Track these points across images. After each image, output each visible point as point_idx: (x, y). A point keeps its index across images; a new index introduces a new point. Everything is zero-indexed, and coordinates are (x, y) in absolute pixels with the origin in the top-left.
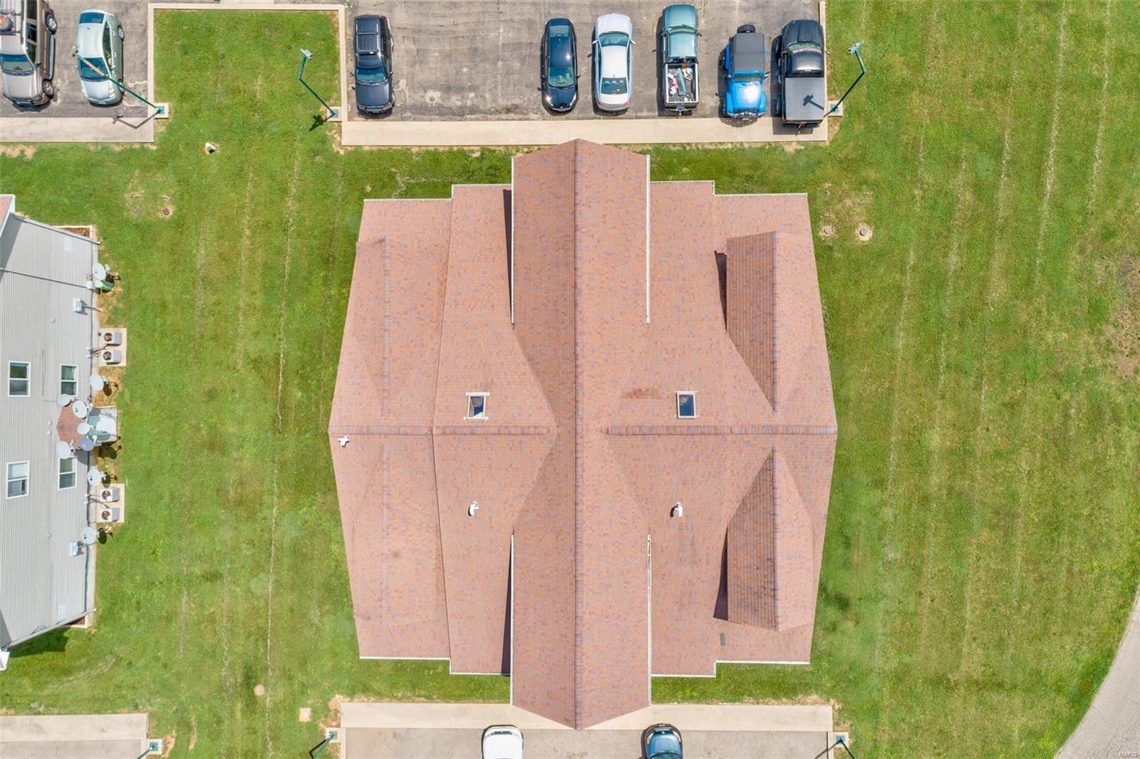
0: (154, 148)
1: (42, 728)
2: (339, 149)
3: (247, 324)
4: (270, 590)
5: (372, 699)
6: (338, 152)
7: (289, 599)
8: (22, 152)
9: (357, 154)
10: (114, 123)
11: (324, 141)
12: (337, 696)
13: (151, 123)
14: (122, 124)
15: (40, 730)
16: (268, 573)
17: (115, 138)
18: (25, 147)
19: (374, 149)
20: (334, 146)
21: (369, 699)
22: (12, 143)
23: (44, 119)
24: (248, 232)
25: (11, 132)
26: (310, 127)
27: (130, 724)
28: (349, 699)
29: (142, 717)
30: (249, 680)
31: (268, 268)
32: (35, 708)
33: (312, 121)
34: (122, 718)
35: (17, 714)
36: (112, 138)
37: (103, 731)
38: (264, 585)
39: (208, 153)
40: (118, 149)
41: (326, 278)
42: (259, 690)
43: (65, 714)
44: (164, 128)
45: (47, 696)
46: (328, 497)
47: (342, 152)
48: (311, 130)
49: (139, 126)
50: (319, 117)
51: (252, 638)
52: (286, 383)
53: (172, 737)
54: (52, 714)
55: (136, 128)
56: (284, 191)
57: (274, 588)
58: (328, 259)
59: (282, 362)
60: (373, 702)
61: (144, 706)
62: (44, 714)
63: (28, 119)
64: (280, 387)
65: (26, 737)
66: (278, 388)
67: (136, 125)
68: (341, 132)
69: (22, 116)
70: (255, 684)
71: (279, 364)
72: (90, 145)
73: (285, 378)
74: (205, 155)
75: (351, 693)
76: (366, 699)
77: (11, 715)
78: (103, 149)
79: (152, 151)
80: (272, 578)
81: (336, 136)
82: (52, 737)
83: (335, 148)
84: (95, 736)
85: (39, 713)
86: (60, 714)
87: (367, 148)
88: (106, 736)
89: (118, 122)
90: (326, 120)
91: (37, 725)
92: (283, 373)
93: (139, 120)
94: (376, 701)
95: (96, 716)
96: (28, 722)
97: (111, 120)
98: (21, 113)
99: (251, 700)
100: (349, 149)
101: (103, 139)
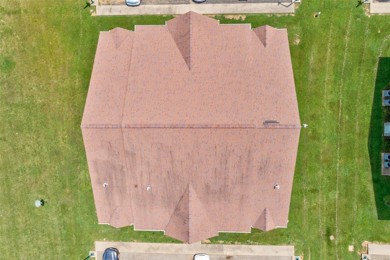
0: (294, 15)
1: (252, 250)
2: (368, 15)
3: (328, 88)
4: (337, 197)
5: (381, 243)
6: (367, 16)
7: (345, 200)
8: (241, 17)
9: (375, 17)
10: (278, 5)
11: (361, 12)
12: (365, 241)
13: (293, 4)
14: (281, 5)
15: (252, 251)
16: (336, 190)
17: (278, 11)
18: (241, 16)
19: (383, 14)
20: (366, 13)
21: (380, 243)
22: (236, 14)
23: (249, 4)
24: (329, 50)
25: (237, 9)
26: (356, 6)
27: (288, 250)
28: (371, 243)
29: (292, 248)
30: (328, 234)
31: (336, 65)
32: (249, 242)
33: (357, 4)
34: (284, 247)
35: (242, 244)
36: (277, 11)
37: (277, 252)
38: (334, 195)
39: (315, 17)
40: (279, 16)
41: (359, 69)
42: (332, 238)
43: (261, 245)
44: (298, 7)
45: (254, 237)
46: (360, 159)
47: (369, 16)
48: (357, 7)
49: (288, 6)
50: (360, 1)
51: (330, 216)
52: (342, 113)
53: (302, 256)
54: (256, 245)
55: (287, 7)
56: (344, 33)
57: (338, 196)
58: (361, 61)
59: (341, 104)
60: (381, 244)
61: (292, 243)
62: (253, 245)
63: (244, 4)
64: (340, 114)
65: (246, 253)
66: (339, 115)
67: (287, 6)
68: (370, 8)
69: (239, 3)
70: (331, 235)
71: (339, 104)
72: (268, 14)
73: (342, 110)
74: (314, 18)
75: (372, 240)
76: (378, 243)
77: (239, 244)
78: (273, 16)
79: (293, 16)
80: (337, 192)
81: (367, 9)
82: (257, 254)
83: (366, 14)
84: (274, 254)
85: (251, 244)
86: (259, 245)
87: (380, 14)
88: (277, 254)
89: (280, 5)
90: (363, 3)
91: (250, 249)
92: (341, 108)
93: (288, 4)
94: (383, 244)
95: (274, 246)
96: (247, 247)
97: (277, 4)
98: (239, 2)
99: (329, 241)
100: (373, 15)
101: (274, 12)
